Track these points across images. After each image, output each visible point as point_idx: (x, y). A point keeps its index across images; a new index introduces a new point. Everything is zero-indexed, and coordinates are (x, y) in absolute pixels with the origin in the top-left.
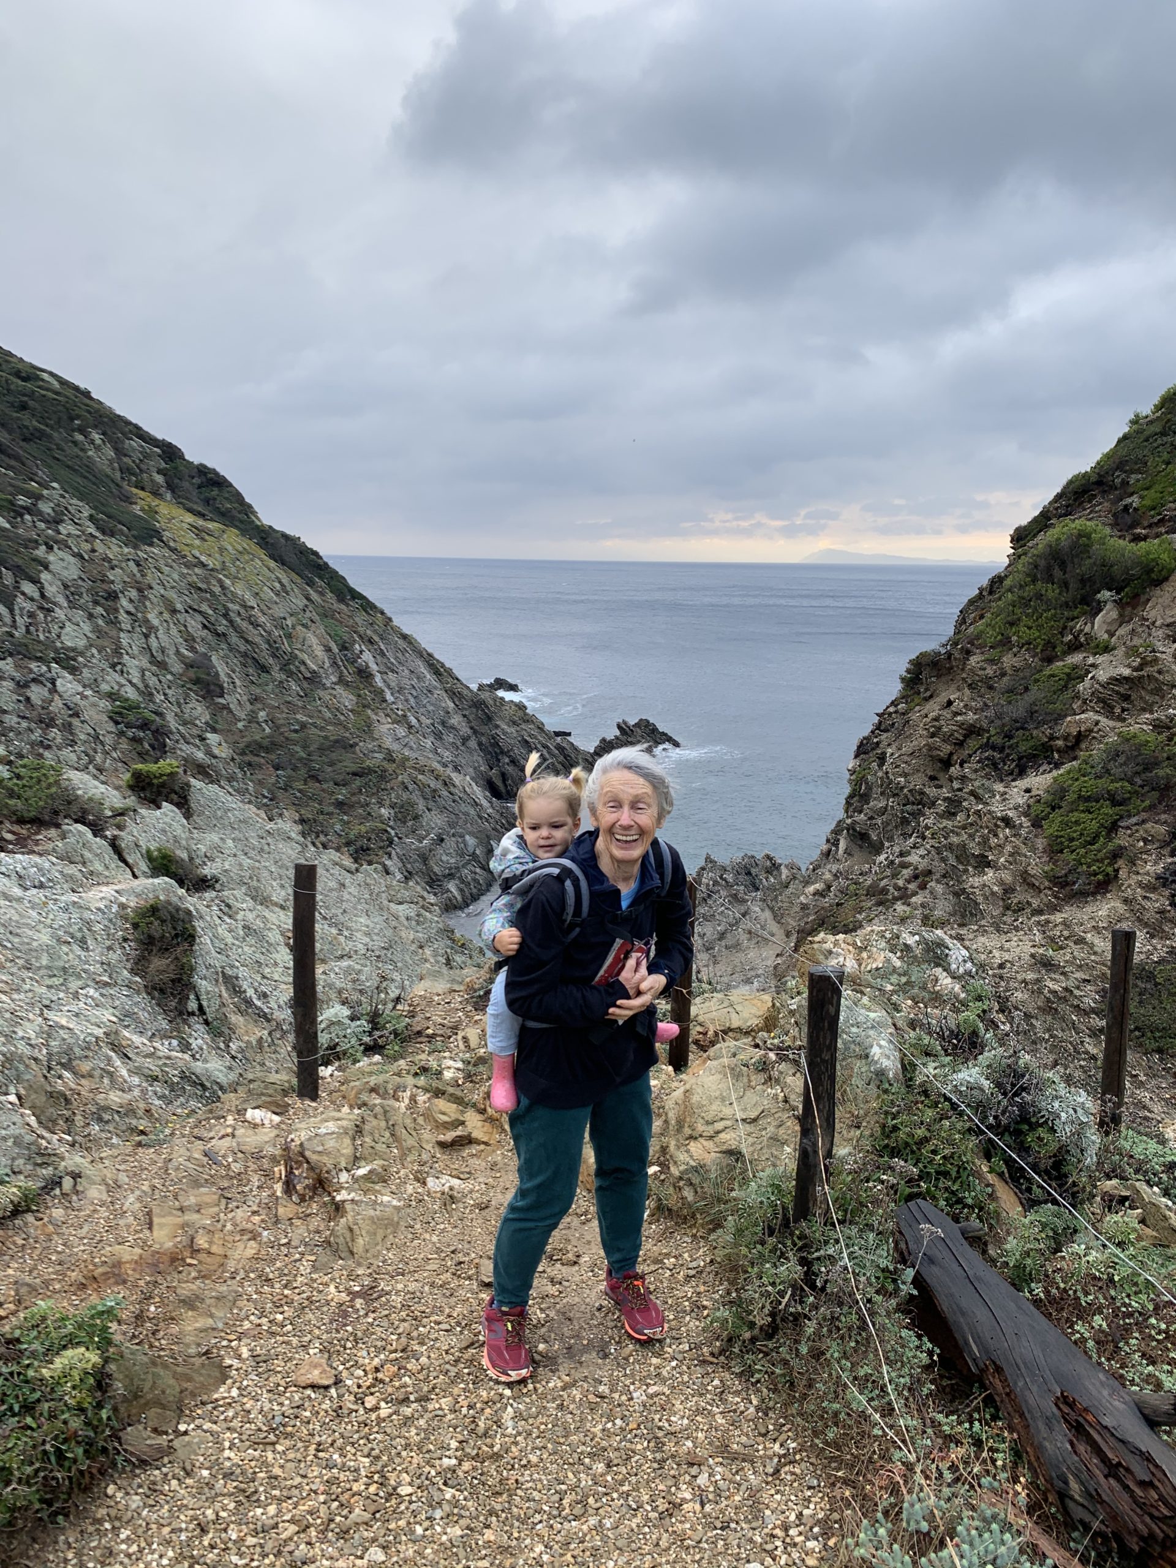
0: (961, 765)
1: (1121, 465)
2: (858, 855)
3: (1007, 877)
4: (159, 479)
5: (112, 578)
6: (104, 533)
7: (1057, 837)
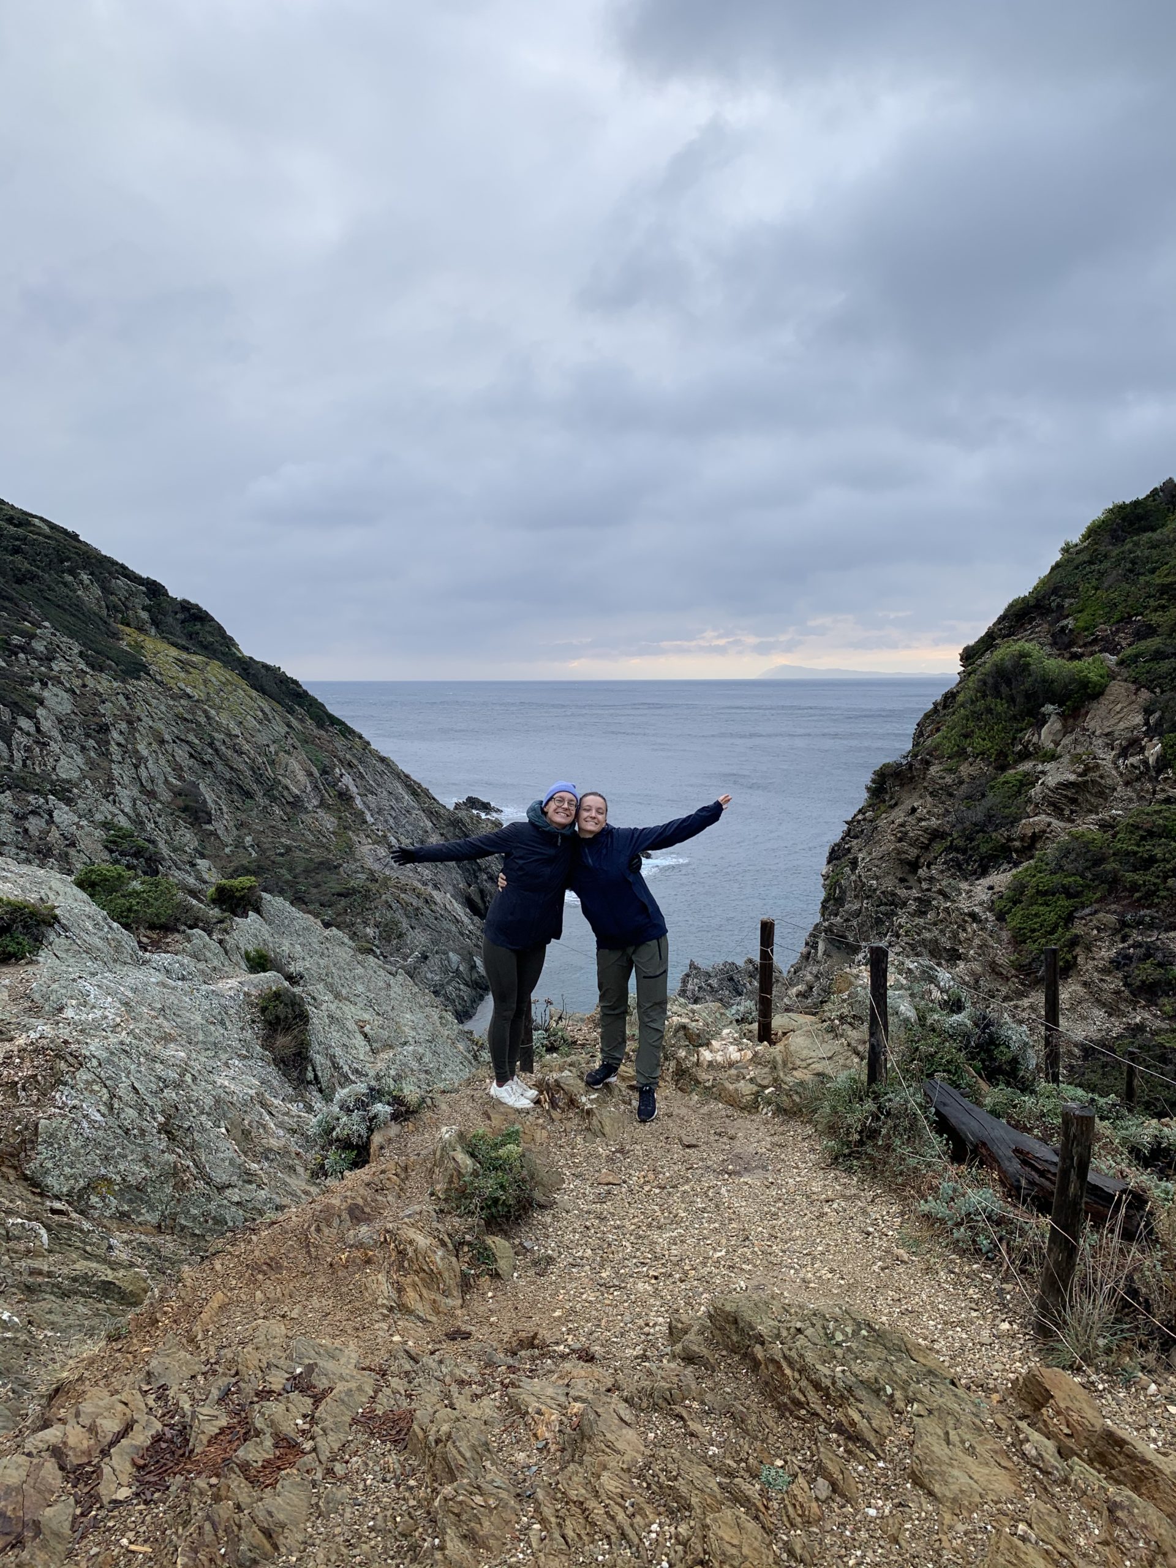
0: (928, 867)
1: (1055, 591)
2: (836, 956)
3: (977, 967)
4: (144, 615)
5: (103, 712)
6: (93, 668)
7: (1020, 929)
